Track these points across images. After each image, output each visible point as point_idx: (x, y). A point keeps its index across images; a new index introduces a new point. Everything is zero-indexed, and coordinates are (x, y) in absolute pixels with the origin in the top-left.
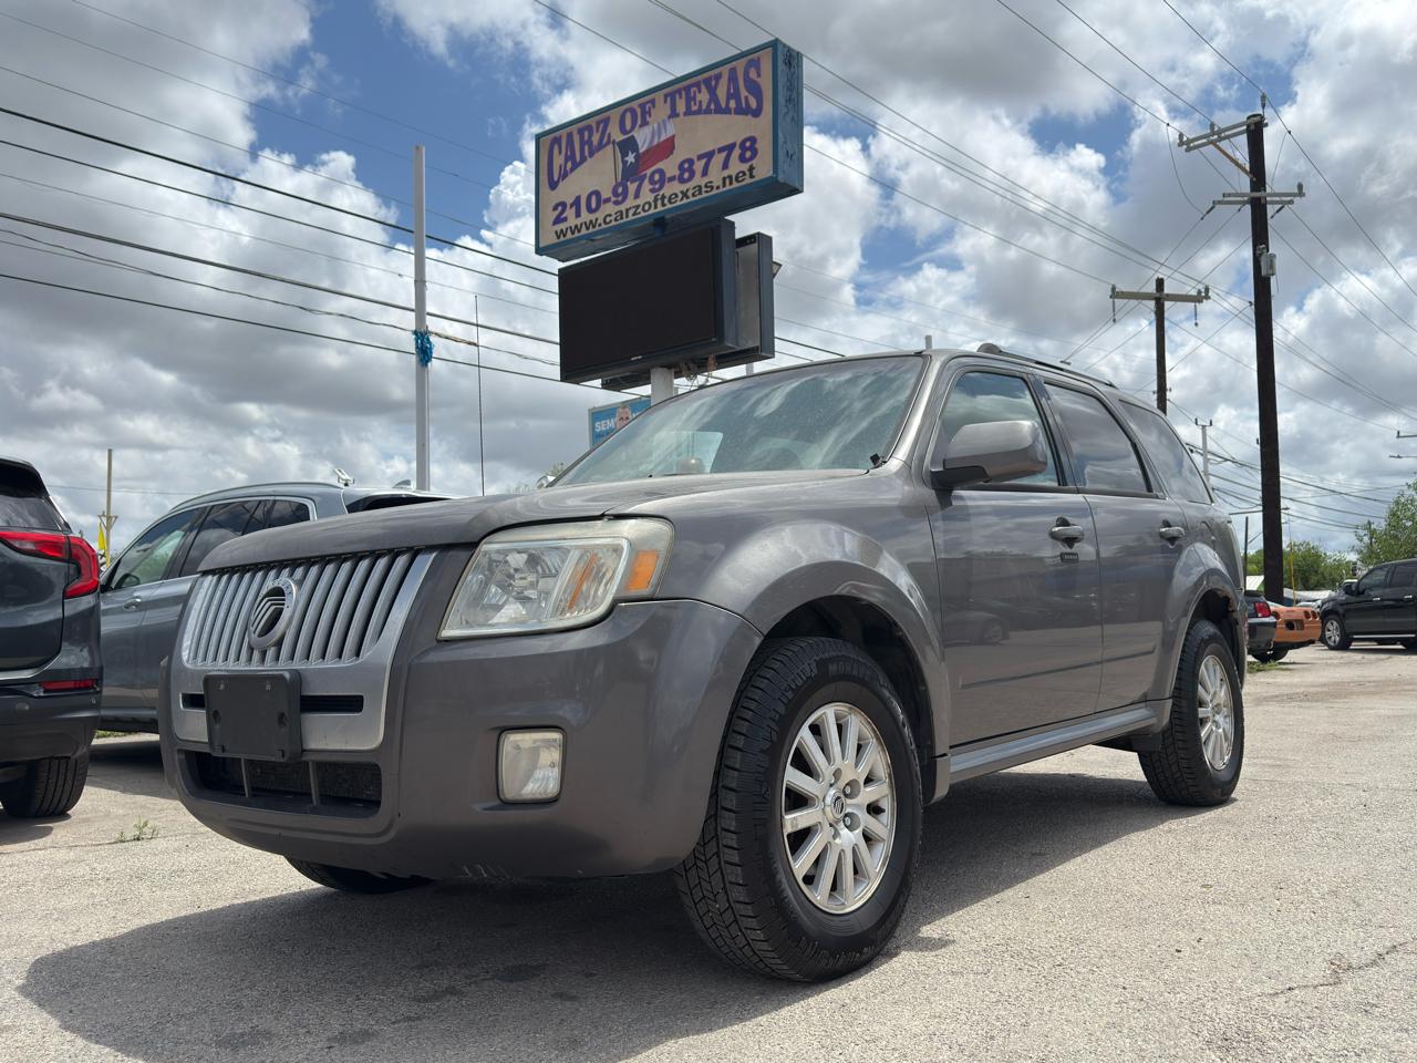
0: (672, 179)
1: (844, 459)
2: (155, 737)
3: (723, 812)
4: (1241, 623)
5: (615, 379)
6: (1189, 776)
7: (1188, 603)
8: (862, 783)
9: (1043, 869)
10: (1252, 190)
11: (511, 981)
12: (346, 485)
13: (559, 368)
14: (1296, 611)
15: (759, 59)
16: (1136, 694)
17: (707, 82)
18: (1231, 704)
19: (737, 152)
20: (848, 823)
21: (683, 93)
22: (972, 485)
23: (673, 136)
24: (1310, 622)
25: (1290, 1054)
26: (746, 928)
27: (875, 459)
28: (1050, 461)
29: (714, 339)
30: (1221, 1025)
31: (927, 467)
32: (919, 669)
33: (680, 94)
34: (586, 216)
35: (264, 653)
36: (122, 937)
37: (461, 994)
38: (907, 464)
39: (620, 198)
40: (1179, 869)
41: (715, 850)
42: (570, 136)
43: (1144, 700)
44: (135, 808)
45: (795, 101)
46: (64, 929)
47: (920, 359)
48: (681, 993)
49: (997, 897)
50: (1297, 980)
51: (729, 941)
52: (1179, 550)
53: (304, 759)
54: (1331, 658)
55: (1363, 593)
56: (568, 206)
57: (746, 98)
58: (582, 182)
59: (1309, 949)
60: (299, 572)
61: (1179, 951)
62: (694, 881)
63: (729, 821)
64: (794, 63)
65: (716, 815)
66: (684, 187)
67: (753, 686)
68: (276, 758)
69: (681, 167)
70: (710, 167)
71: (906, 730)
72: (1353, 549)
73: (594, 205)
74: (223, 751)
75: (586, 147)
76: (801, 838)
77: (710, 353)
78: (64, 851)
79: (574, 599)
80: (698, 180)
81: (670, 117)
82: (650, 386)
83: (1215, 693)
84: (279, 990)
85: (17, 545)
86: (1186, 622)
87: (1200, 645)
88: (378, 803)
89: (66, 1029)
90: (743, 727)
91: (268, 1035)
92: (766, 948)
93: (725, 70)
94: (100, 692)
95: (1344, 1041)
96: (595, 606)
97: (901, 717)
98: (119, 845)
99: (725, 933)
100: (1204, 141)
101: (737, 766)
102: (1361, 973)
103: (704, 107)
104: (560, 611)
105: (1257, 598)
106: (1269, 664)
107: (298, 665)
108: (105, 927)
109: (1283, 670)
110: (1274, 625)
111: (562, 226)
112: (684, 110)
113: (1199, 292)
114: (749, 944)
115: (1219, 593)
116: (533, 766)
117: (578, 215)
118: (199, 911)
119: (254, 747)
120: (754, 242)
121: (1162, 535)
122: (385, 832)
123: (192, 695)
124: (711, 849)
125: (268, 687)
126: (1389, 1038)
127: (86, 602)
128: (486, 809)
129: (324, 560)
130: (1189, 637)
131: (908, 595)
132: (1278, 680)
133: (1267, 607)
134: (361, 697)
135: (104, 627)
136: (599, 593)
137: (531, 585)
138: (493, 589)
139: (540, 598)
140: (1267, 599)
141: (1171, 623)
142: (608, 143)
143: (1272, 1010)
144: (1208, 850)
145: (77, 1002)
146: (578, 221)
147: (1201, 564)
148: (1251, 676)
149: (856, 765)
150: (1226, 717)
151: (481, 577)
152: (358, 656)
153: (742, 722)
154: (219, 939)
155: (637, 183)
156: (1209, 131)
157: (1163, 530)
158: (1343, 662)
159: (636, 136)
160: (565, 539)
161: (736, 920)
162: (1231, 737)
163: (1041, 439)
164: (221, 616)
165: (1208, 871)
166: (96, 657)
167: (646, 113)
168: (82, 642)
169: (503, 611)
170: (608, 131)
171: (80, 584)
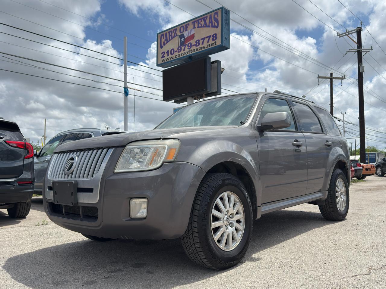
0: (194, 45)
1: (233, 123)
2: (41, 197)
3: (194, 222)
4: (349, 169)
5: (178, 100)
6: (333, 212)
7: (334, 163)
8: (235, 214)
9: (289, 238)
10: (358, 48)
11: (136, 268)
12: (108, 129)
13: (162, 97)
15: (218, 12)
16: (318, 189)
17: (204, 19)
18: (345, 192)
19: (211, 38)
20: (231, 225)
21: (197, 22)
22: (269, 130)
23: (194, 34)
24: (373, 169)
26: (200, 255)
27: (241, 123)
28: (293, 123)
29: (204, 89)
30: (335, 286)
31: (256, 125)
32: (252, 182)
33: (196, 22)
34: (170, 56)
35: (68, 176)
36: (33, 252)
37: (122, 271)
38: (251, 124)
39: (179, 51)
40: (328, 239)
41: (191, 233)
42: (166, 34)
43: (320, 191)
44: (44, 216)
45: (228, 24)
46: (18, 249)
47: (256, 95)
48: (183, 272)
49: (275, 246)
50: (358, 273)
51: (195, 258)
52: (331, 149)
53: (78, 205)
54: (379, 179)
56: (166, 53)
57: (214, 23)
58: (169, 47)
59: (363, 264)
61: (325, 263)
62: (186, 241)
63: (195, 224)
64: (228, 13)
65: (192, 223)
66: (197, 48)
67: (203, 187)
68: (70, 205)
69: (196, 42)
70: (204, 42)
71: (248, 199)
73: (172, 53)
74: (57, 202)
75: (171, 37)
76: (216, 230)
77: (204, 93)
78: (22, 228)
79: (152, 161)
80: (201, 46)
81: (193, 28)
82: (187, 102)
83: (341, 189)
84: (72, 269)
85: (11, 144)
86: (332, 169)
87: (337, 175)
88: (97, 218)
89: (13, 278)
90: (200, 198)
91: (67, 282)
92: (206, 260)
93: (208, 15)
94: (34, 184)
96: (157, 164)
97: (247, 195)
99: (194, 256)
100: (345, 34)
101: (198, 209)
102: (377, 271)
103: (203, 25)
104: (147, 165)
105: (357, 162)
106: (360, 180)
107: (77, 179)
108: (29, 249)
109: (364, 182)
110: (362, 169)
111: (164, 58)
112: (197, 26)
113: (343, 77)
114: (201, 259)
115: (342, 161)
116: (140, 209)
117: (168, 55)
119: (65, 202)
120: (216, 62)
121: (326, 145)
122: (99, 226)
123: (50, 187)
124: (190, 232)
125: (69, 185)
127: (30, 160)
128: (126, 220)
129: (85, 150)
130: (334, 173)
131: (250, 161)
132: (363, 185)
133: (360, 164)
134: (93, 188)
135: (35, 167)
136: (159, 160)
137: (141, 158)
138: (131, 159)
139: (144, 161)
140: (360, 162)
141: (328, 169)
142: (176, 35)
143: (350, 281)
144: (337, 234)
145: (17, 270)
146: (168, 57)
147: (337, 152)
148: (354, 184)
149: (233, 209)
150: (344, 196)
151: (128, 155)
152: (92, 177)
153: (200, 197)
154: (59, 253)
155: (184, 47)
156: (346, 32)
157: (326, 143)
158: (381, 180)
159: (184, 33)
160: (150, 145)
161: (197, 252)
162: (345, 202)
163: (289, 117)
164: (58, 165)
165: (336, 240)
166: (33, 175)
167: (187, 27)
168: (29, 171)
169: (133, 165)
170: (176, 32)
171: (29, 155)
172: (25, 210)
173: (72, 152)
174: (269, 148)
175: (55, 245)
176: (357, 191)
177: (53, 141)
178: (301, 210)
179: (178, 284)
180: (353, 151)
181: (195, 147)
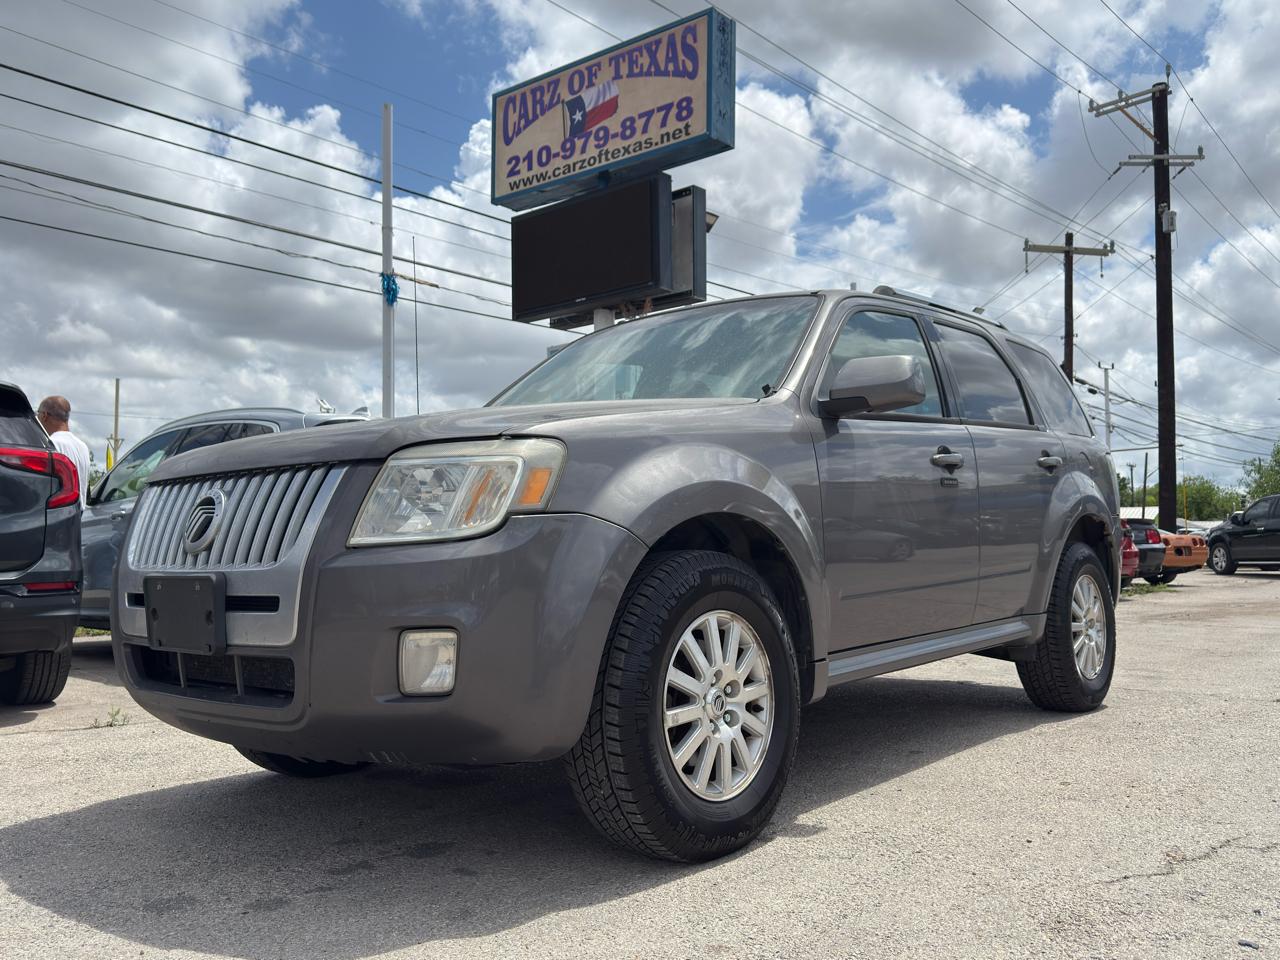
0: (615, 136)
2: (106, 638)
3: (608, 707)
4: (1115, 547)
5: (561, 319)
6: (1061, 684)
8: (741, 682)
9: (917, 765)
10: (1156, 153)
11: (420, 857)
13: (511, 308)
14: (1186, 540)
15: (695, 26)
16: (1013, 607)
17: (648, 48)
18: (1104, 620)
19: (674, 111)
20: (728, 719)
21: (626, 57)
22: (856, 414)
23: (617, 97)
24: (1199, 549)
25: (1115, 936)
26: (628, 813)
27: (766, 389)
28: (933, 395)
29: (650, 283)
30: (1057, 909)
31: (815, 398)
32: (799, 582)
33: (622, 57)
34: (537, 170)
35: (196, 557)
36: (79, 812)
37: (372, 867)
38: (796, 395)
39: (568, 153)
40: (1043, 768)
41: (600, 741)
42: (524, 96)
43: (1020, 614)
45: (728, 65)
46: (29, 803)
47: (816, 299)
48: (571, 870)
49: (872, 790)
50: (1133, 870)
51: (613, 824)
52: (1055, 481)
53: (229, 653)
54: (1217, 582)
55: (1248, 523)
56: (521, 160)
57: (683, 61)
58: (530, 140)
59: (1149, 842)
60: (230, 483)
61: (1029, 842)
62: (581, 769)
63: (613, 715)
64: (728, 29)
65: (601, 710)
66: (626, 143)
67: (638, 593)
68: (204, 652)
69: (623, 124)
70: (650, 126)
71: (786, 637)
72: (1240, 482)
73: (544, 159)
74: (160, 645)
75: (538, 107)
76: (681, 732)
77: (648, 296)
78: (42, 735)
79: (470, 512)
80: (639, 137)
81: (614, 79)
82: (593, 326)
83: (1089, 609)
84: (209, 861)
86: (1061, 544)
87: (1075, 565)
88: (292, 694)
89: (13, 892)
90: (628, 630)
91: (192, 901)
92: (645, 831)
93: (664, 36)
94: (80, 594)
95: (1168, 925)
96: (489, 518)
97: (781, 624)
98: (93, 731)
99: (609, 817)
100: (1113, 107)
101: (621, 666)
102: (1194, 864)
103: (645, 69)
104: (456, 522)
105: (1147, 527)
106: (1158, 586)
107: (224, 568)
108: (67, 802)
109: (1170, 591)
110: (1164, 550)
111: (516, 178)
112: (627, 72)
113: (1105, 246)
114: (630, 827)
115: (1095, 518)
116: (433, 664)
117: (530, 168)
119: (180, 645)
120: (690, 194)
121: (1040, 464)
122: (298, 720)
123: (135, 594)
124: (597, 740)
125: (198, 587)
126: (1210, 923)
127: (67, 512)
128: (386, 701)
129: (250, 473)
130: (1065, 558)
131: (793, 516)
132: (1165, 601)
133: (1158, 534)
134: (278, 598)
135: (84, 537)
136: (494, 506)
137: (436, 499)
138: (404, 502)
139: (445, 510)
140: (1160, 528)
141: (1047, 545)
142: (557, 103)
143: (1106, 896)
144: (1072, 751)
145: (27, 868)
146: (530, 174)
147: (1078, 491)
148: (1136, 597)
149: (737, 667)
150: (1098, 631)
151: (395, 491)
152: (276, 560)
153: (627, 626)
154: (165, 815)
155: (583, 140)
156: (1117, 98)
157: (1042, 459)
158: (1227, 585)
159: (583, 96)
160: (465, 456)
161: (618, 805)
162: (1103, 650)
163: (921, 374)
164: (162, 523)
165: (1069, 770)
166: (77, 561)
167: (592, 75)
168: (65, 548)
169: (410, 521)
170: (558, 92)
171: (62, 496)
172: (52, 678)
173: (207, 480)
174: (853, 475)
175: (151, 789)
176: (1145, 619)
177: (143, 451)
178: (962, 679)
179: (556, 907)
180: (1138, 493)
181: (611, 469)
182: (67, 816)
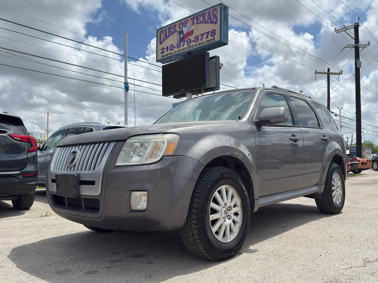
0: (193, 41)
1: (231, 117)
2: (45, 189)
3: (192, 214)
4: (345, 163)
5: (177, 95)
6: (329, 206)
7: (330, 157)
8: (232, 206)
9: (285, 231)
10: (355, 44)
11: (136, 258)
12: (109, 123)
13: (162, 92)
14: (364, 160)
15: (216, 8)
16: (315, 183)
17: (202, 15)
18: (341, 186)
19: (210, 34)
20: (229, 218)
21: (196, 18)
22: (267, 125)
23: (193, 30)
24: (369, 163)
26: (198, 246)
27: (239, 118)
28: (290, 118)
29: (203, 85)
30: (330, 277)
31: (254, 120)
32: (250, 176)
33: (195, 18)
34: (169, 51)
35: (71, 169)
36: (37, 242)
37: (122, 261)
38: (248, 119)
39: (179, 47)
40: (324, 232)
42: (166, 30)
43: (316, 185)
44: (47, 208)
45: (226, 20)
46: (23, 240)
47: (254, 90)
48: (181, 263)
49: (272, 238)
50: (354, 265)
51: (194, 249)
52: (327, 143)
53: (80, 197)
54: (374, 173)
56: (165, 49)
57: (213, 19)
58: (168, 43)
59: (358, 256)
60: (81, 147)
61: (321, 255)
62: (184, 233)
63: (194, 217)
64: (226, 9)
65: (190, 215)
66: (196, 43)
67: (202, 180)
68: (73, 197)
69: (195, 38)
70: (203, 38)
71: (246, 193)
73: (172, 49)
74: (60, 195)
75: (170, 33)
76: (214, 222)
77: (202, 88)
78: (27, 219)
79: (152, 155)
80: (200, 41)
81: (192, 24)
82: (186, 97)
83: (337, 183)
84: (75, 258)
85: (15, 138)
86: (329, 163)
87: (333, 169)
88: (99, 209)
89: (18, 267)
90: (198, 191)
91: (70, 271)
92: (204, 252)
93: (207, 11)
94: (37, 177)
96: (157, 157)
97: (244, 189)
98: (41, 217)
99: (193, 247)
100: (342, 30)
101: (196, 202)
102: (372, 263)
103: (202, 21)
104: (147, 159)
106: (356, 174)
107: (79, 172)
108: (33, 239)
109: (360, 176)
110: (358, 163)
111: (163, 54)
112: (196, 22)
113: (340, 72)
114: (199, 250)
115: (339, 155)
116: (140, 201)
117: (167, 51)
118: (59, 236)
119: (68, 194)
120: (215, 58)
121: (322, 139)
122: (100, 218)
123: (53, 179)
124: (189, 224)
125: (71, 178)
127: (34, 153)
128: (127, 212)
129: (87, 144)
130: (330, 168)
131: (247, 155)
132: (359, 179)
133: (357, 159)
134: (95, 181)
135: (38, 160)
136: (158, 154)
137: (141, 152)
138: (132, 152)
139: (144, 155)
141: (325, 163)
142: (176, 31)
143: (345, 273)
144: (333, 226)
145: (22, 260)
146: (168, 53)
147: (334, 147)
148: (350, 178)
149: (231, 202)
150: (340, 190)
151: (129, 149)
152: (94, 170)
154: (62, 244)
155: (183, 42)
156: (343, 27)
157: (323, 138)
159: (183, 30)
160: (150, 139)
161: (196, 244)
162: (341, 195)
163: (287, 112)
164: (61, 158)
165: (332, 232)
166: (36, 168)
167: (186, 23)
168: (33, 164)
169: (133, 159)
170: (176, 28)
171: (32, 149)
172: (29, 202)
173: (74, 146)
174: (266, 143)
175: (58, 236)
176: (353, 184)
177: (55, 135)
178: (298, 203)
180: (350, 146)
181: (194, 141)
182: (33, 244)
